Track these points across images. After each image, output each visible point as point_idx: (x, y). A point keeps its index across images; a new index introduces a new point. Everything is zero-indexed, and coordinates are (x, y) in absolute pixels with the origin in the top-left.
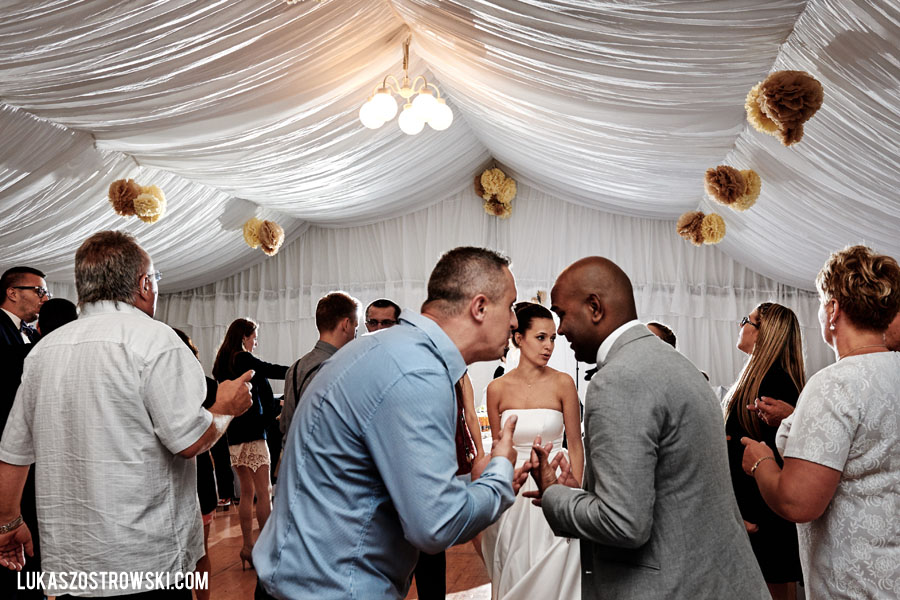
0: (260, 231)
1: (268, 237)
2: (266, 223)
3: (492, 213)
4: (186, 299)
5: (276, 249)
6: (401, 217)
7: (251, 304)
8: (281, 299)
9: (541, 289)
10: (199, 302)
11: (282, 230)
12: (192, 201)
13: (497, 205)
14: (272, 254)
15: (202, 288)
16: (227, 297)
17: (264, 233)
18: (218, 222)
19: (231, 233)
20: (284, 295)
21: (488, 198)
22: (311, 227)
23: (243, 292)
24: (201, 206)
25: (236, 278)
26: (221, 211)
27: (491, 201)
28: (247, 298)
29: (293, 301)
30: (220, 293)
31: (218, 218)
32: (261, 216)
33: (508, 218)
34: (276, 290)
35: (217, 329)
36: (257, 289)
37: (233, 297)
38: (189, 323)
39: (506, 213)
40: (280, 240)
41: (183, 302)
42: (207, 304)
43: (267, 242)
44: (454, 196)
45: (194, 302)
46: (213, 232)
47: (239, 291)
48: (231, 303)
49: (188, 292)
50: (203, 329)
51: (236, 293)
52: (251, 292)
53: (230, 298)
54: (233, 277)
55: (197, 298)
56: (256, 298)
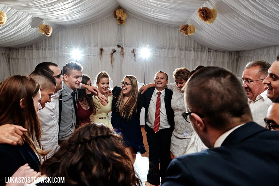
0: (44, 28)
1: (47, 30)
2: (46, 26)
3: (119, 24)
4: (24, 49)
5: (50, 34)
6: (90, 25)
7: (44, 51)
8: (53, 50)
9: (134, 48)
10: (28, 51)
11: (52, 28)
12: (19, 18)
13: (121, 21)
14: (49, 36)
15: (28, 46)
16: (36, 49)
17: (46, 29)
18: (30, 25)
19: (35, 29)
20: (54, 49)
21: (118, 19)
22: (62, 27)
23: (41, 47)
24: (23, 19)
25: (39, 44)
26: (30, 21)
27: (119, 20)
28: (42, 49)
29: (57, 51)
30: (34, 48)
31: (30, 24)
32: (44, 23)
33: (124, 25)
34: (52, 47)
35: (34, 59)
36: (46, 47)
37: (38, 50)
38: (25, 57)
39: (124, 24)
40: (51, 31)
41: (23, 51)
42: (31, 51)
43: (47, 32)
44: (107, 18)
45: (26, 51)
46: (29, 28)
47: (40, 47)
48: (38, 51)
49: (24, 47)
50: (30, 59)
51: (39, 48)
52: (44, 48)
53: (37, 49)
54: (38, 43)
55: (27, 49)
56: (45, 49)
